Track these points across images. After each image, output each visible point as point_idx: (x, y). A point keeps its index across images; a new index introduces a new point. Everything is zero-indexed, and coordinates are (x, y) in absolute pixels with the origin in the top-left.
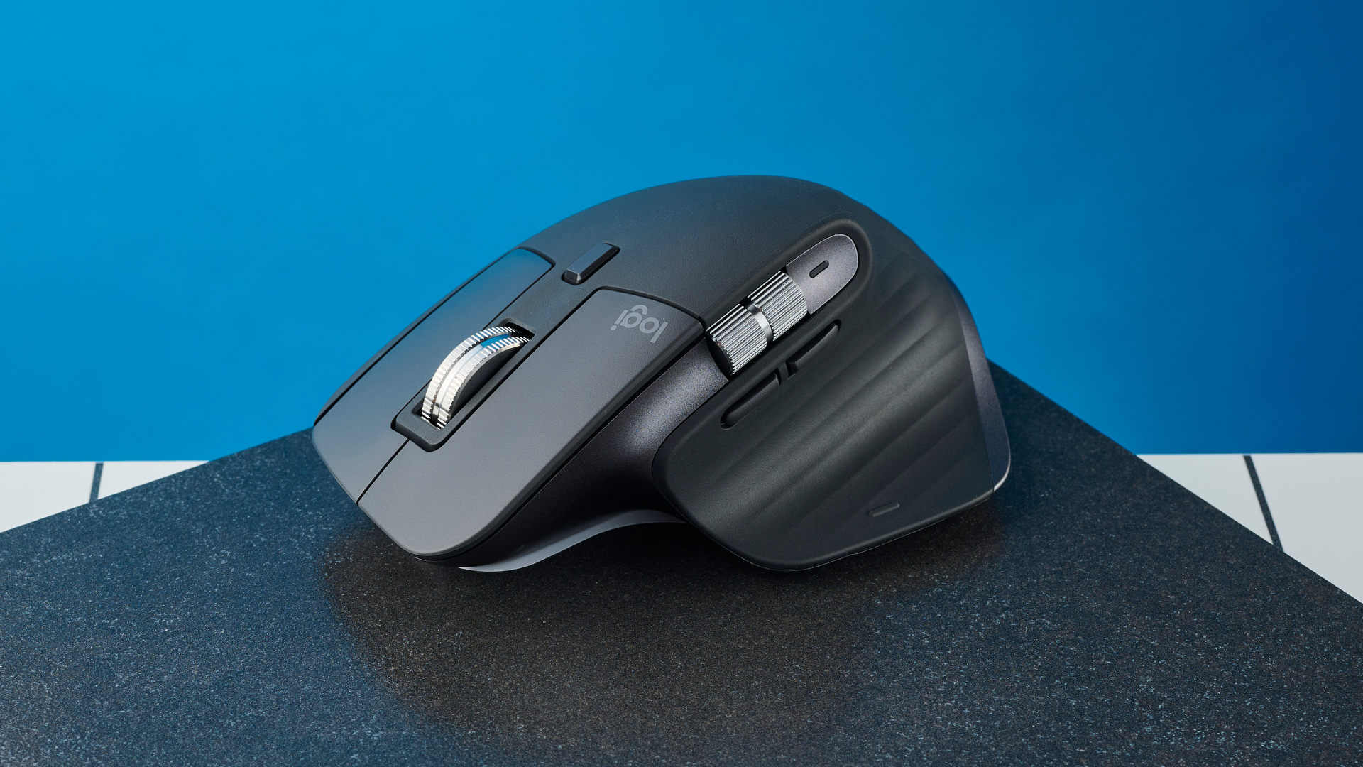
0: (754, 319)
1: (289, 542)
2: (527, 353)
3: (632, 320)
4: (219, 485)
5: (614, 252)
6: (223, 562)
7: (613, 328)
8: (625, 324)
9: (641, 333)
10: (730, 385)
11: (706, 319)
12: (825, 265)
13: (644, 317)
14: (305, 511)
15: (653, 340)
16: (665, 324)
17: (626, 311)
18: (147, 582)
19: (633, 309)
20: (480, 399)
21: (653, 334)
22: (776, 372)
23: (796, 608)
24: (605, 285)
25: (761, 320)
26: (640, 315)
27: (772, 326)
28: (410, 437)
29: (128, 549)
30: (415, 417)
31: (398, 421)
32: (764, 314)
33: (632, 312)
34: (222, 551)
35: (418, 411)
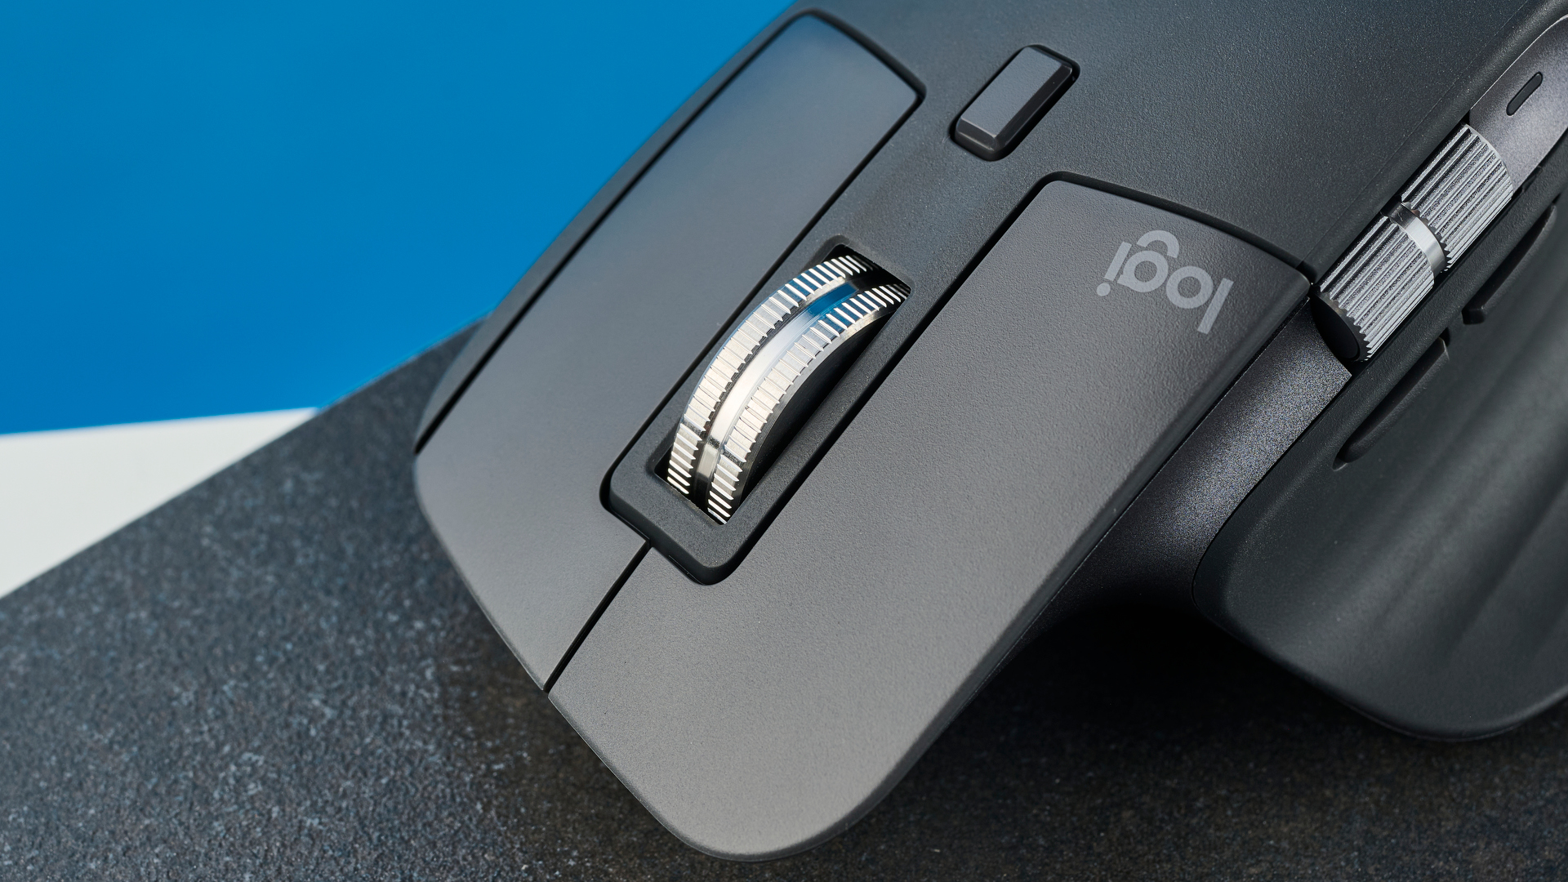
0: (1407, 237)
1: (387, 716)
2: (901, 340)
3: (1145, 271)
4: (214, 557)
5: (1066, 77)
6: (253, 788)
7: (1103, 290)
8: (1129, 280)
9: (1174, 308)
10: (1357, 383)
11: (1318, 265)
12: (1536, 81)
13: (1173, 266)
14: (407, 619)
15: (1205, 327)
16: (1227, 285)
17: (1125, 247)
18: (93, 866)
19: (1144, 241)
20: (807, 456)
21: (1201, 311)
22: (1446, 335)
23: (1489, 818)
24: (1063, 169)
25: (1419, 235)
26: (1162, 258)
27: (1443, 246)
28: (654, 539)
29: (40, 768)
30: (653, 485)
31: (617, 488)
32: (1424, 220)
33: (1142, 249)
34: (246, 756)
35: (660, 467)
